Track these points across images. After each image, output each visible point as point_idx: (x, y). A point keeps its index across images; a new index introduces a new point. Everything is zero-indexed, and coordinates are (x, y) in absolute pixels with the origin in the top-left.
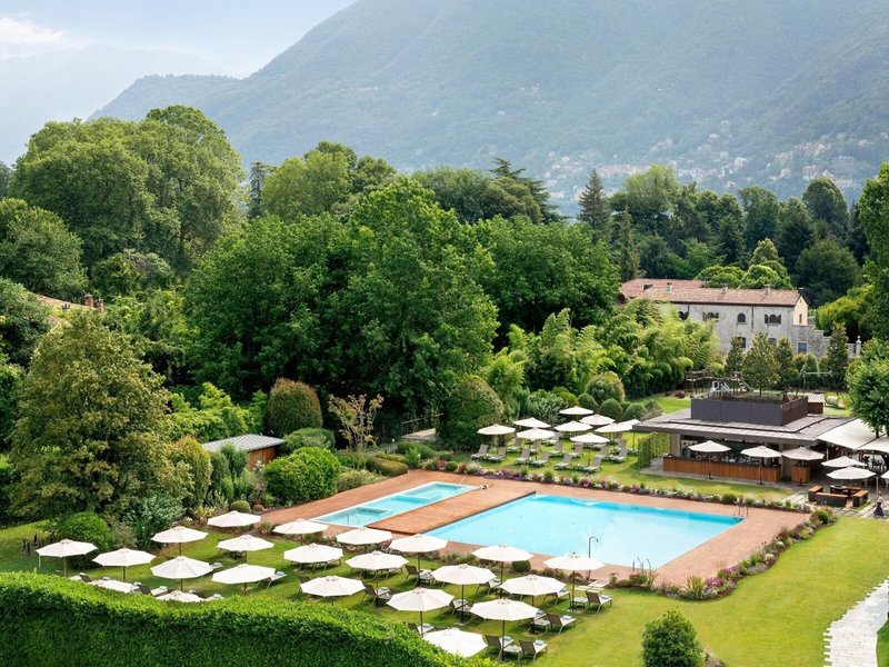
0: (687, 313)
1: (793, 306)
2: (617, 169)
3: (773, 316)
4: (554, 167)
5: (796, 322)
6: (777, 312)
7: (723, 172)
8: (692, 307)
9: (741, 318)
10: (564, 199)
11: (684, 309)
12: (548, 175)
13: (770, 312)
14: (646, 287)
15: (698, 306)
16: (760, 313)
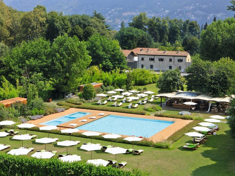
0: (154, 58)
1: (186, 56)
2: (128, 13)
3: (180, 59)
4: (109, 12)
5: (187, 61)
6: (181, 58)
7: (162, 15)
8: (155, 56)
9: (171, 60)
10: (112, 23)
11: (153, 57)
12: (107, 15)
13: (179, 58)
14: (141, 50)
15: (157, 56)
16: (176, 58)
